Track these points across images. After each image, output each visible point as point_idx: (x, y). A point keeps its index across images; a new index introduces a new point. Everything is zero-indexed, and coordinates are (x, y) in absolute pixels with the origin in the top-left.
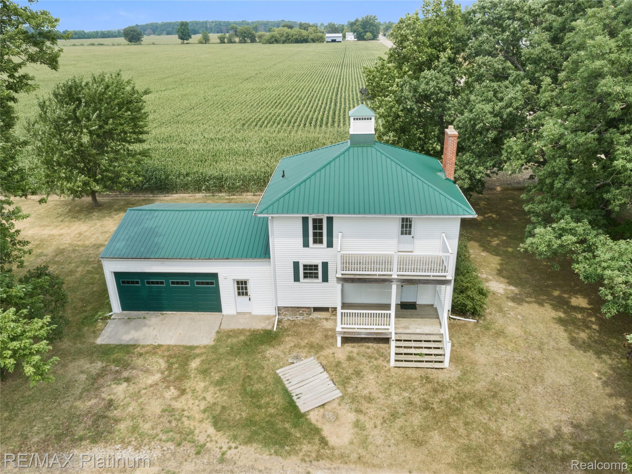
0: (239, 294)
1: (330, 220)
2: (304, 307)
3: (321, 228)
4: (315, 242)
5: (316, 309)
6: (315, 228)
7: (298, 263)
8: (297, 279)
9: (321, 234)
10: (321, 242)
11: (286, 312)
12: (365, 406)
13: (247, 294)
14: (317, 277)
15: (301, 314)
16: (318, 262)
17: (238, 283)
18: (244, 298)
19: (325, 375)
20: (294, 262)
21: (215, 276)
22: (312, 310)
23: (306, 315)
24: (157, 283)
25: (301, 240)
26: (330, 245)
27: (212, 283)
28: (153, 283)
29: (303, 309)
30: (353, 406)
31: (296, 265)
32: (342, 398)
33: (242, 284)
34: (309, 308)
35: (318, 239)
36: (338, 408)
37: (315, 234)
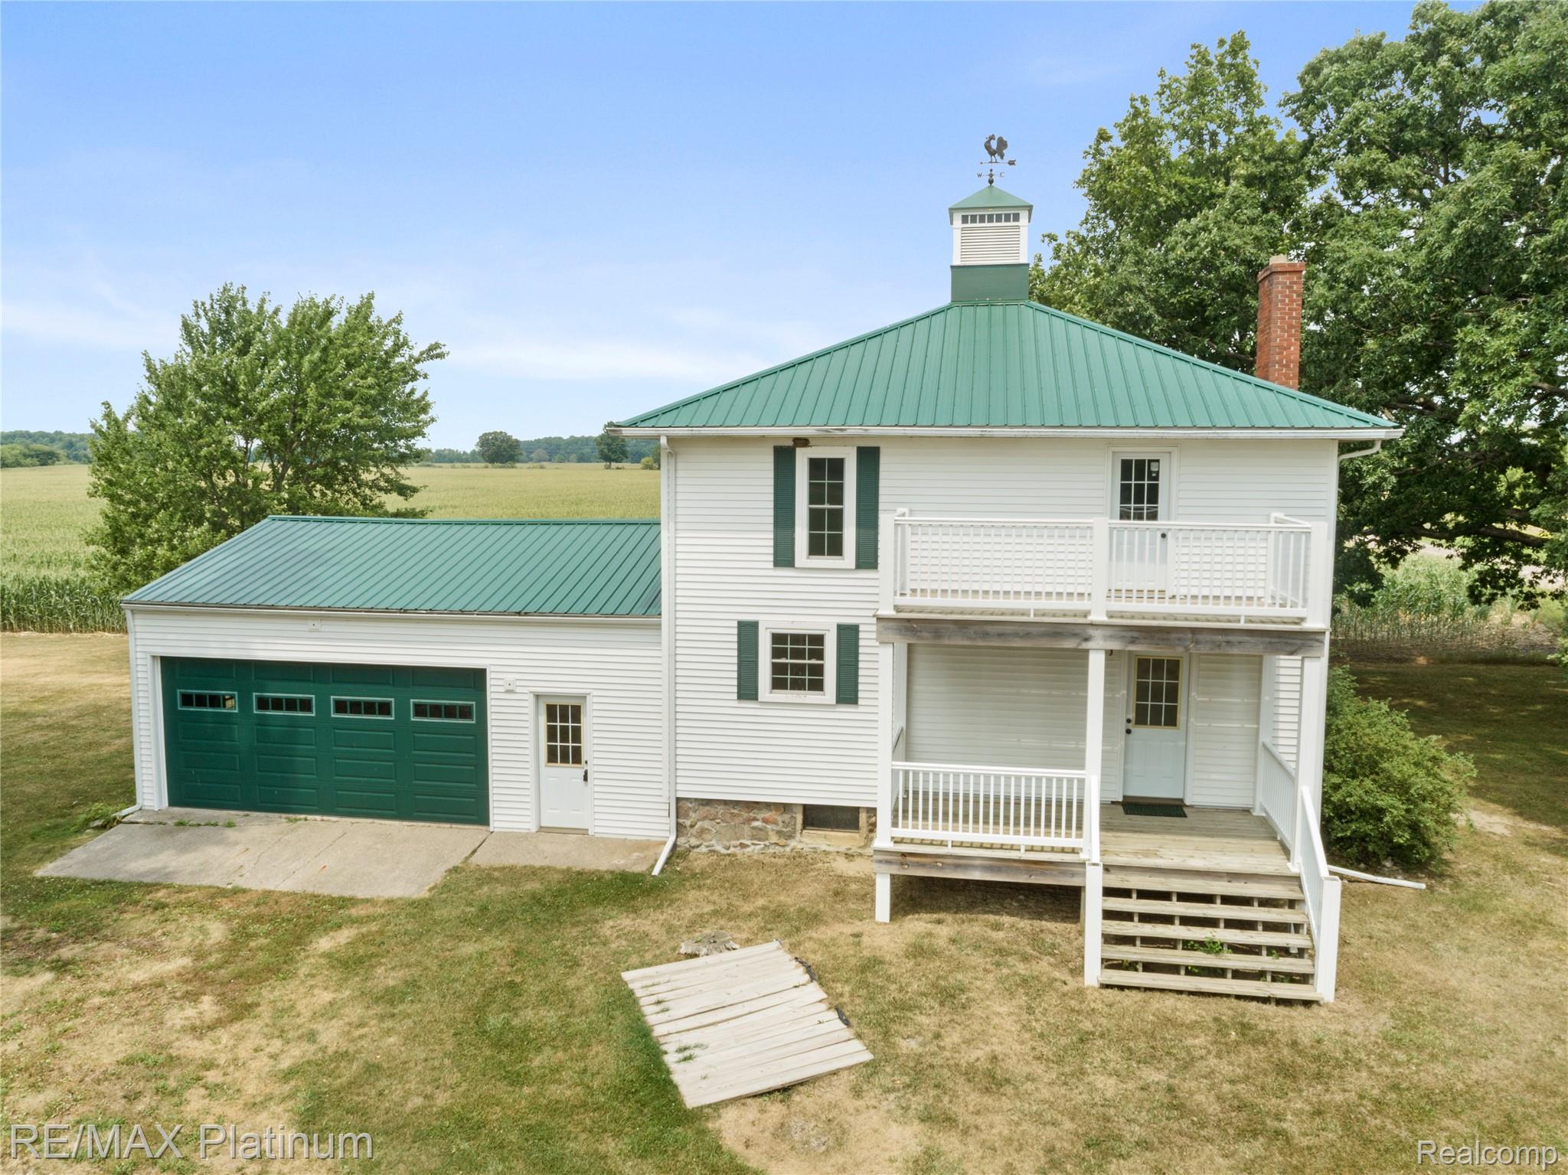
0: (552, 757)
1: (869, 458)
2: (768, 806)
3: (837, 496)
4: (816, 548)
5: (817, 817)
6: (815, 496)
7: (755, 625)
8: (747, 690)
9: (837, 519)
10: (836, 549)
11: (706, 824)
12: (967, 1100)
13: (577, 758)
14: (817, 686)
15: (758, 835)
16: (826, 626)
17: (551, 711)
18: (569, 772)
19: (815, 992)
20: (742, 625)
21: (474, 680)
22: (799, 818)
23: (774, 839)
24: (291, 705)
25: (766, 540)
26: (867, 559)
27: (465, 712)
28: (277, 704)
29: (767, 815)
30: (917, 1102)
31: (747, 632)
32: (871, 1069)
33: (564, 719)
34: (786, 808)
35: (826, 542)
36: (851, 1104)
37: (816, 520)
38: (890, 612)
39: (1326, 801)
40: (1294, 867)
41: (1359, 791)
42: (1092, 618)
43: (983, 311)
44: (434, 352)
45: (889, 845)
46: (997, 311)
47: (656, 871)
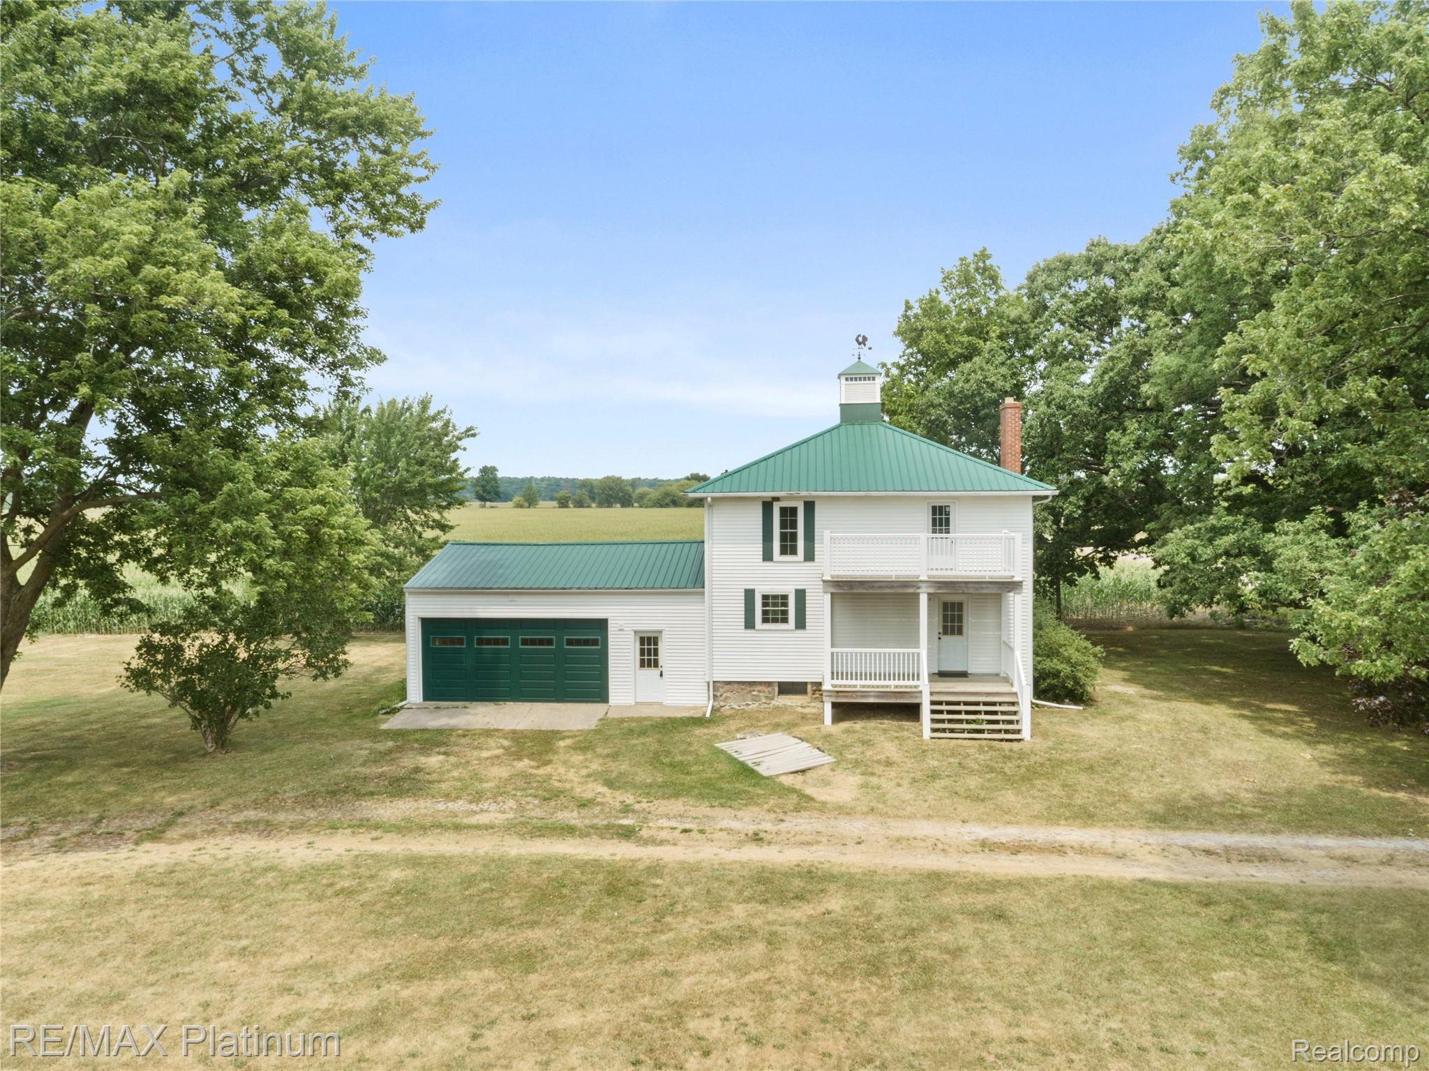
0: (642, 665)
1: (810, 506)
2: (760, 683)
3: (794, 525)
4: (784, 551)
5: (787, 688)
6: (783, 525)
7: (753, 591)
8: (749, 624)
9: (794, 537)
10: (794, 551)
11: (728, 694)
12: (879, 769)
13: (656, 665)
14: (785, 620)
15: (755, 699)
16: (789, 590)
17: (642, 640)
18: (653, 672)
19: (805, 744)
20: (746, 591)
21: (601, 625)
22: (777, 689)
23: (764, 700)
24: (496, 642)
25: (758, 548)
26: (810, 556)
27: (595, 642)
28: (489, 642)
29: (760, 688)
30: (858, 771)
31: (749, 594)
32: (838, 763)
33: (649, 644)
34: (769, 684)
35: (788, 547)
36: (831, 774)
37: (783, 537)
38: (829, 578)
39: (1035, 669)
40: (1014, 690)
41: (1049, 664)
42: (921, 578)
43: (857, 427)
44: (470, 433)
45: (830, 688)
46: (865, 427)
47: (708, 715)
